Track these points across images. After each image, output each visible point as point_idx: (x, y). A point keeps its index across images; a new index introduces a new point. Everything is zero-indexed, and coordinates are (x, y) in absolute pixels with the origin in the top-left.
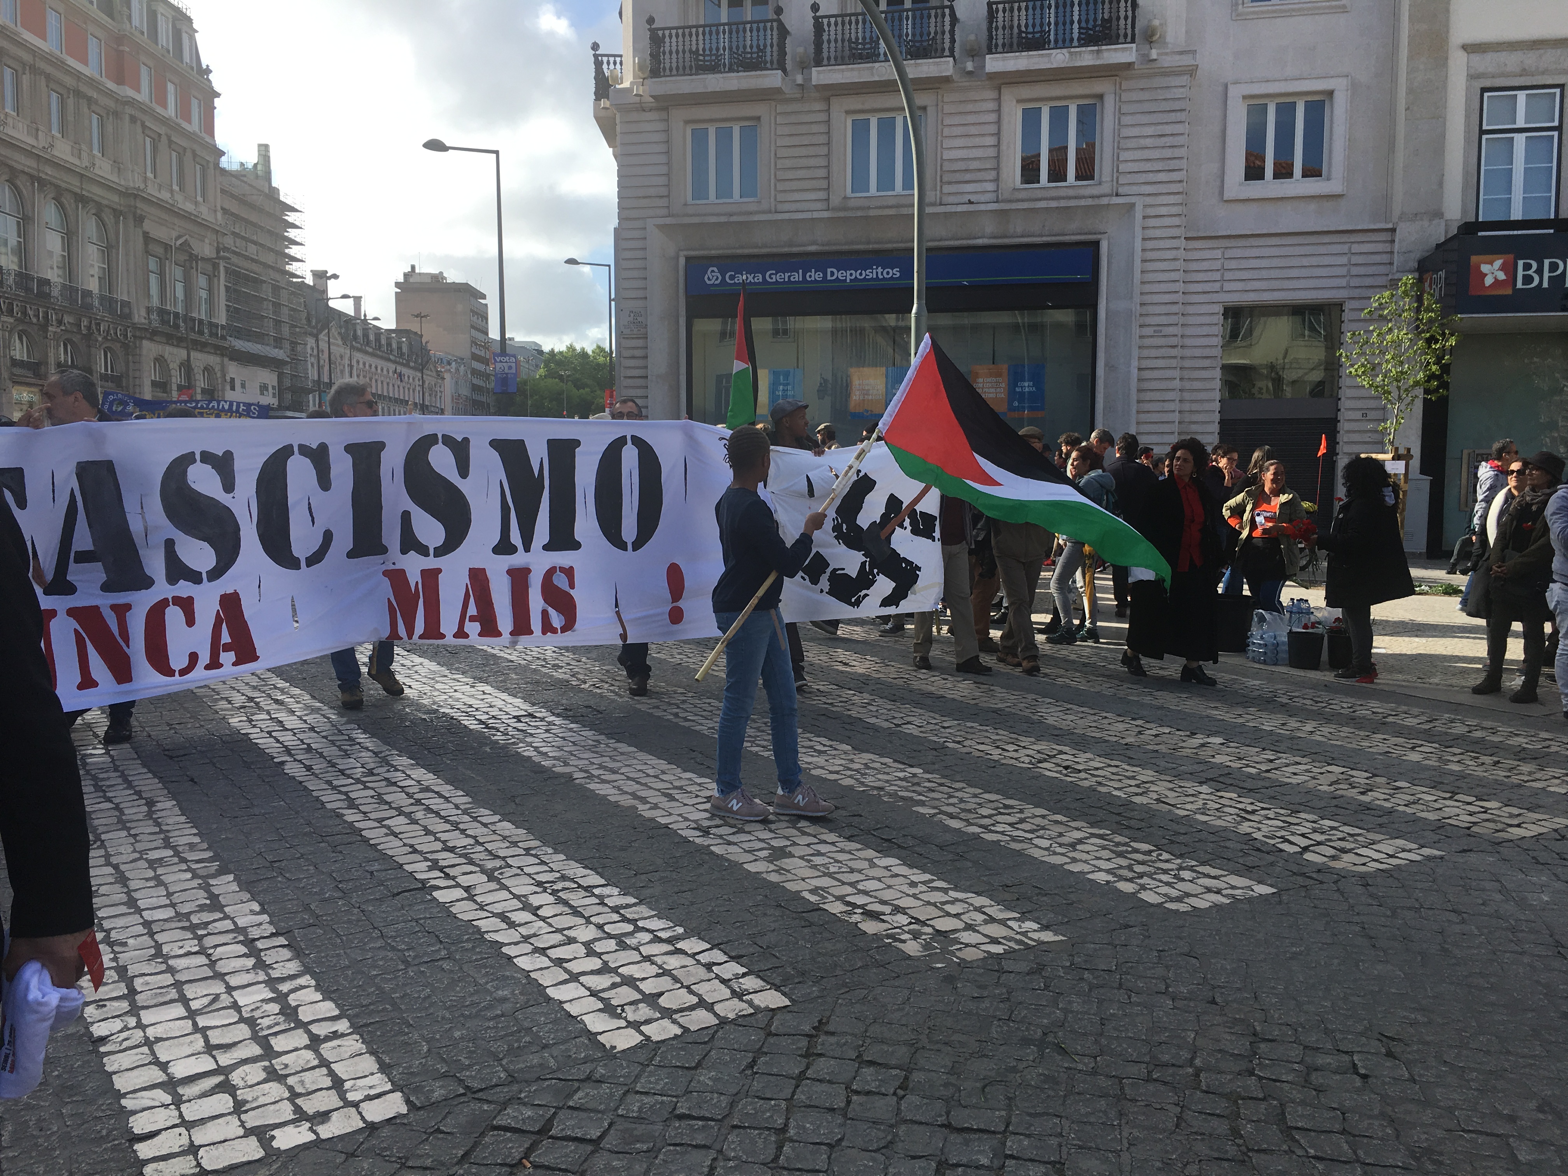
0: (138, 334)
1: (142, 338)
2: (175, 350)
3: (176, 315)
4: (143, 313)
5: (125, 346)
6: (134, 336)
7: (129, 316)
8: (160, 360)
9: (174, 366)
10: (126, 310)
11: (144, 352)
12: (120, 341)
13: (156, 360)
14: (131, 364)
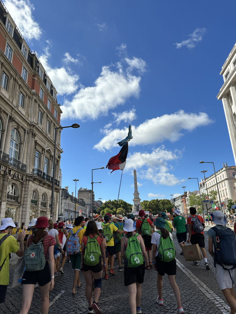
0: (28, 179)
1: (29, 181)
2: (42, 188)
3: (44, 173)
4: (31, 170)
5: (22, 184)
6: (26, 180)
7: (25, 171)
8: (35, 191)
9: (41, 194)
10: (25, 168)
11: (30, 186)
12: (20, 181)
13: (34, 191)
14: (23, 192)
